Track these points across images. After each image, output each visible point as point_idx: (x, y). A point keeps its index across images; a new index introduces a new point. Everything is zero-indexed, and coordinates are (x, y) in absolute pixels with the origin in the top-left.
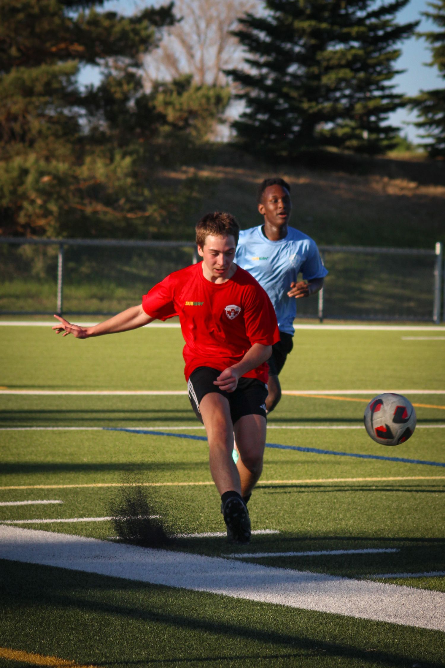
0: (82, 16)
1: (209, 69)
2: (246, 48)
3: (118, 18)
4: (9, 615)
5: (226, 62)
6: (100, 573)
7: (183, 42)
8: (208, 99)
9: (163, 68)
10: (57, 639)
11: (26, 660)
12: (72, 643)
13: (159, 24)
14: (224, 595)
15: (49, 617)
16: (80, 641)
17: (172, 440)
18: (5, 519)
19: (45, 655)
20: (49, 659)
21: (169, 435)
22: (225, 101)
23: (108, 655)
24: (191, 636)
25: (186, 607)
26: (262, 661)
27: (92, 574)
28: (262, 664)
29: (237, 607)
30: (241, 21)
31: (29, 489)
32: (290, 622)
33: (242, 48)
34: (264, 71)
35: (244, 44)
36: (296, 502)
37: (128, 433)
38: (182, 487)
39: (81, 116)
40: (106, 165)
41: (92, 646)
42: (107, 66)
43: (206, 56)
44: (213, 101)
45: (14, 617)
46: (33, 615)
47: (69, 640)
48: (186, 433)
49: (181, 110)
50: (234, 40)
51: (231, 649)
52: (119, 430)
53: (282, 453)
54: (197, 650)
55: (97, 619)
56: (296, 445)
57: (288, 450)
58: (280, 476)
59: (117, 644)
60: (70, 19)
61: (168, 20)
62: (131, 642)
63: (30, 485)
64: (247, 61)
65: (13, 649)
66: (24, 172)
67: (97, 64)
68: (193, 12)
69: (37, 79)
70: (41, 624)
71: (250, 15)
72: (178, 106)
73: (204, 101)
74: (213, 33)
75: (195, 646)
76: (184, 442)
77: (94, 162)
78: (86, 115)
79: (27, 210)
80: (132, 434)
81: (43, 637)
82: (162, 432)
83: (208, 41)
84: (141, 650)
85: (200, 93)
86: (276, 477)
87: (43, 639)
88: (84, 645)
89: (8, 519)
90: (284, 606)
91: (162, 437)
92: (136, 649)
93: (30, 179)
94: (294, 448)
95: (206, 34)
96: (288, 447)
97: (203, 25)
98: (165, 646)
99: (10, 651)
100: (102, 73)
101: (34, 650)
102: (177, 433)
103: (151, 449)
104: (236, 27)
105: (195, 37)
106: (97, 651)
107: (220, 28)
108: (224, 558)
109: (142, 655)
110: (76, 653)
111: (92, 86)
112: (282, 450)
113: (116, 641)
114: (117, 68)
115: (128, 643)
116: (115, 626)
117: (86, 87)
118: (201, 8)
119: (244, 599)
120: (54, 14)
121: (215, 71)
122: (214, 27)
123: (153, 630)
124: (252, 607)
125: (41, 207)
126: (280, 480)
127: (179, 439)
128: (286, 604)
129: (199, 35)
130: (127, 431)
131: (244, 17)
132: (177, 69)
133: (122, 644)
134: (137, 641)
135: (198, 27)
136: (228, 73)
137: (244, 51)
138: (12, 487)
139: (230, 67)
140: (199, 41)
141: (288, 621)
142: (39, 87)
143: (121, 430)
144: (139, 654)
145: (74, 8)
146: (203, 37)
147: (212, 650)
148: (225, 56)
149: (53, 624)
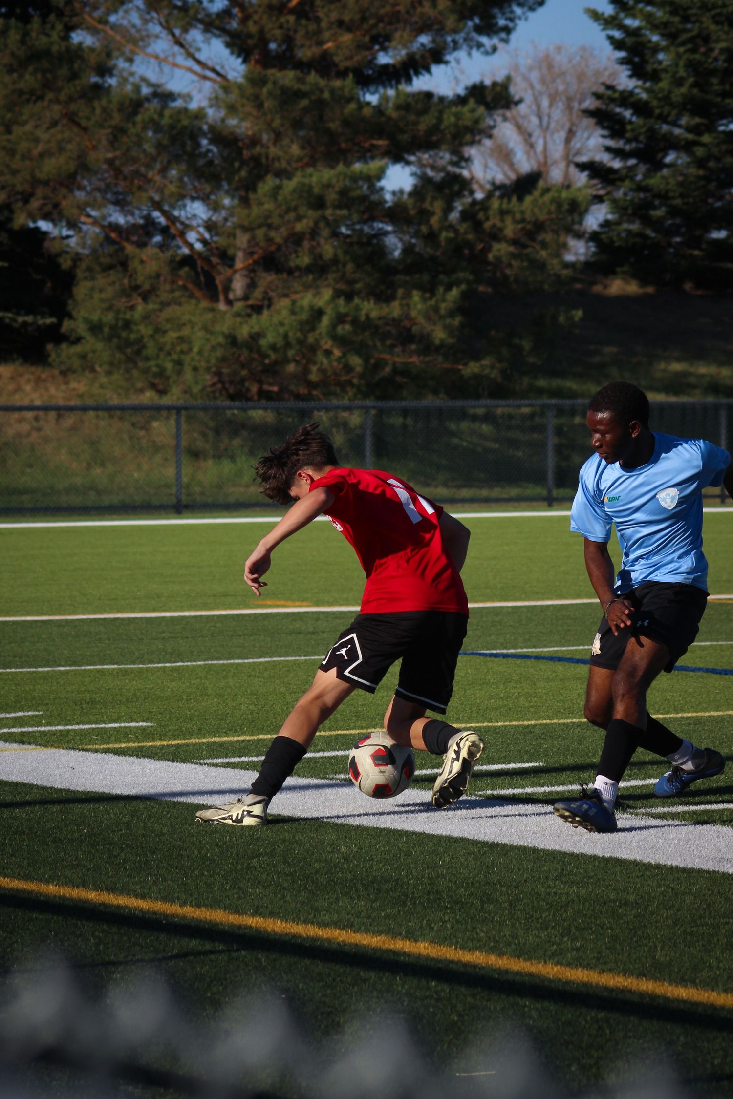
0: (385, 99)
1: (555, 162)
2: (605, 132)
3: (436, 99)
4: (361, 893)
5: (578, 153)
6: (471, 837)
7: (519, 127)
8: (559, 205)
9: (491, 164)
10: (428, 920)
11: (392, 947)
12: (449, 925)
13: (491, 107)
14: (638, 860)
15: (413, 893)
16: (458, 921)
17: (543, 665)
18: (335, 774)
19: (416, 941)
20: (422, 945)
21: (538, 658)
22: (583, 208)
23: (497, 939)
24: (601, 912)
25: (590, 878)
26: (698, 941)
27: (462, 839)
28: (699, 945)
29: (657, 875)
30: (598, 96)
31: (361, 733)
32: (729, 892)
33: (600, 132)
34: (632, 162)
35: (604, 128)
36: (719, 740)
37: (482, 658)
38: (564, 724)
39: (386, 233)
40: (424, 300)
41: (474, 928)
42: (421, 165)
43: (551, 147)
44: (566, 207)
45: (369, 895)
46: (392, 892)
47: (445, 922)
48: (560, 655)
49: (523, 220)
50: (589, 121)
51: (657, 927)
52: (469, 654)
53: (692, 677)
54: (612, 929)
55: (476, 895)
56: (710, 666)
57: (700, 674)
58: (692, 707)
59: (507, 925)
60: (368, 104)
61: (503, 102)
62: (525, 923)
63: (362, 728)
64: (608, 149)
65: (374, 933)
66: (318, 313)
67: (408, 163)
68: (532, 87)
69: (328, 186)
70: (404, 904)
71: (610, 87)
72: (518, 216)
73: (553, 208)
74: (558, 114)
75: (608, 925)
76: (559, 667)
77: (408, 296)
78: (394, 232)
79: (322, 363)
80: (488, 659)
81: (410, 918)
82: (528, 654)
83: (552, 125)
84: (539, 931)
85: (547, 197)
86: (688, 709)
87: (410, 922)
88: (464, 927)
89: (340, 773)
90: (718, 872)
91: (529, 662)
92: (532, 931)
93: (326, 321)
94: (707, 670)
95: (549, 116)
96: (699, 669)
97: (545, 103)
98: (570, 925)
99: (369, 938)
100: (413, 174)
101: (400, 934)
102: (547, 655)
103: (515, 677)
104: (590, 103)
105: (535, 120)
106: (482, 934)
107: (569, 108)
108: (632, 814)
109: (541, 938)
110: (455, 937)
111: (401, 192)
112: (692, 674)
113: (505, 921)
114: (433, 167)
115: (521, 923)
116: (501, 903)
117: (394, 193)
118: (543, 81)
119: (665, 865)
120: (350, 100)
121: (563, 165)
122: (560, 105)
123: (551, 907)
124: (677, 875)
125: (339, 359)
126: (693, 712)
127: (551, 663)
128: (722, 870)
129: (540, 118)
130: (480, 654)
131: (601, 90)
132: (511, 165)
133: (513, 926)
134: (532, 921)
135: (539, 106)
136: (582, 167)
137: (603, 136)
138: (339, 732)
139: (584, 159)
140: (541, 125)
141: (727, 890)
142: (331, 196)
143: (472, 654)
144: (537, 937)
145: (372, 89)
146: (545, 119)
147: (631, 930)
148: (576, 144)
149: (420, 902)
